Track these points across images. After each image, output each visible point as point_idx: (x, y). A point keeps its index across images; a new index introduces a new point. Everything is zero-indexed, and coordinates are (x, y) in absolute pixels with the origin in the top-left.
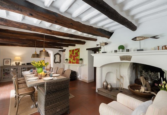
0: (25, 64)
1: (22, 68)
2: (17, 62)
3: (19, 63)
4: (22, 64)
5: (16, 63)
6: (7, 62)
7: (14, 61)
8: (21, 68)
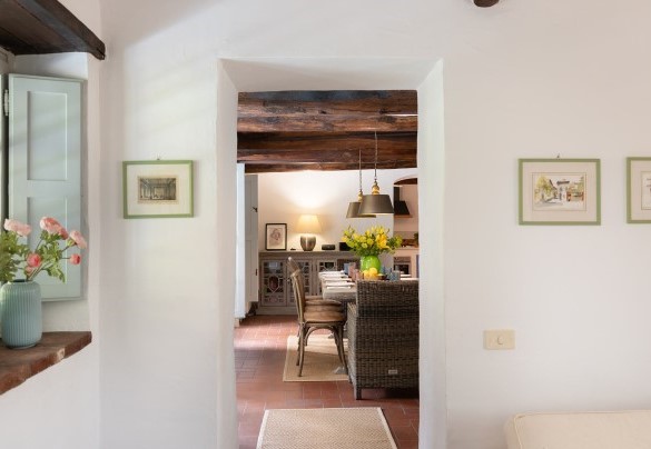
0: (333, 248)
1: (321, 264)
2: (308, 236)
3: (312, 242)
4: (324, 248)
5: (302, 241)
6: (276, 236)
7: (296, 232)
8: (319, 262)
